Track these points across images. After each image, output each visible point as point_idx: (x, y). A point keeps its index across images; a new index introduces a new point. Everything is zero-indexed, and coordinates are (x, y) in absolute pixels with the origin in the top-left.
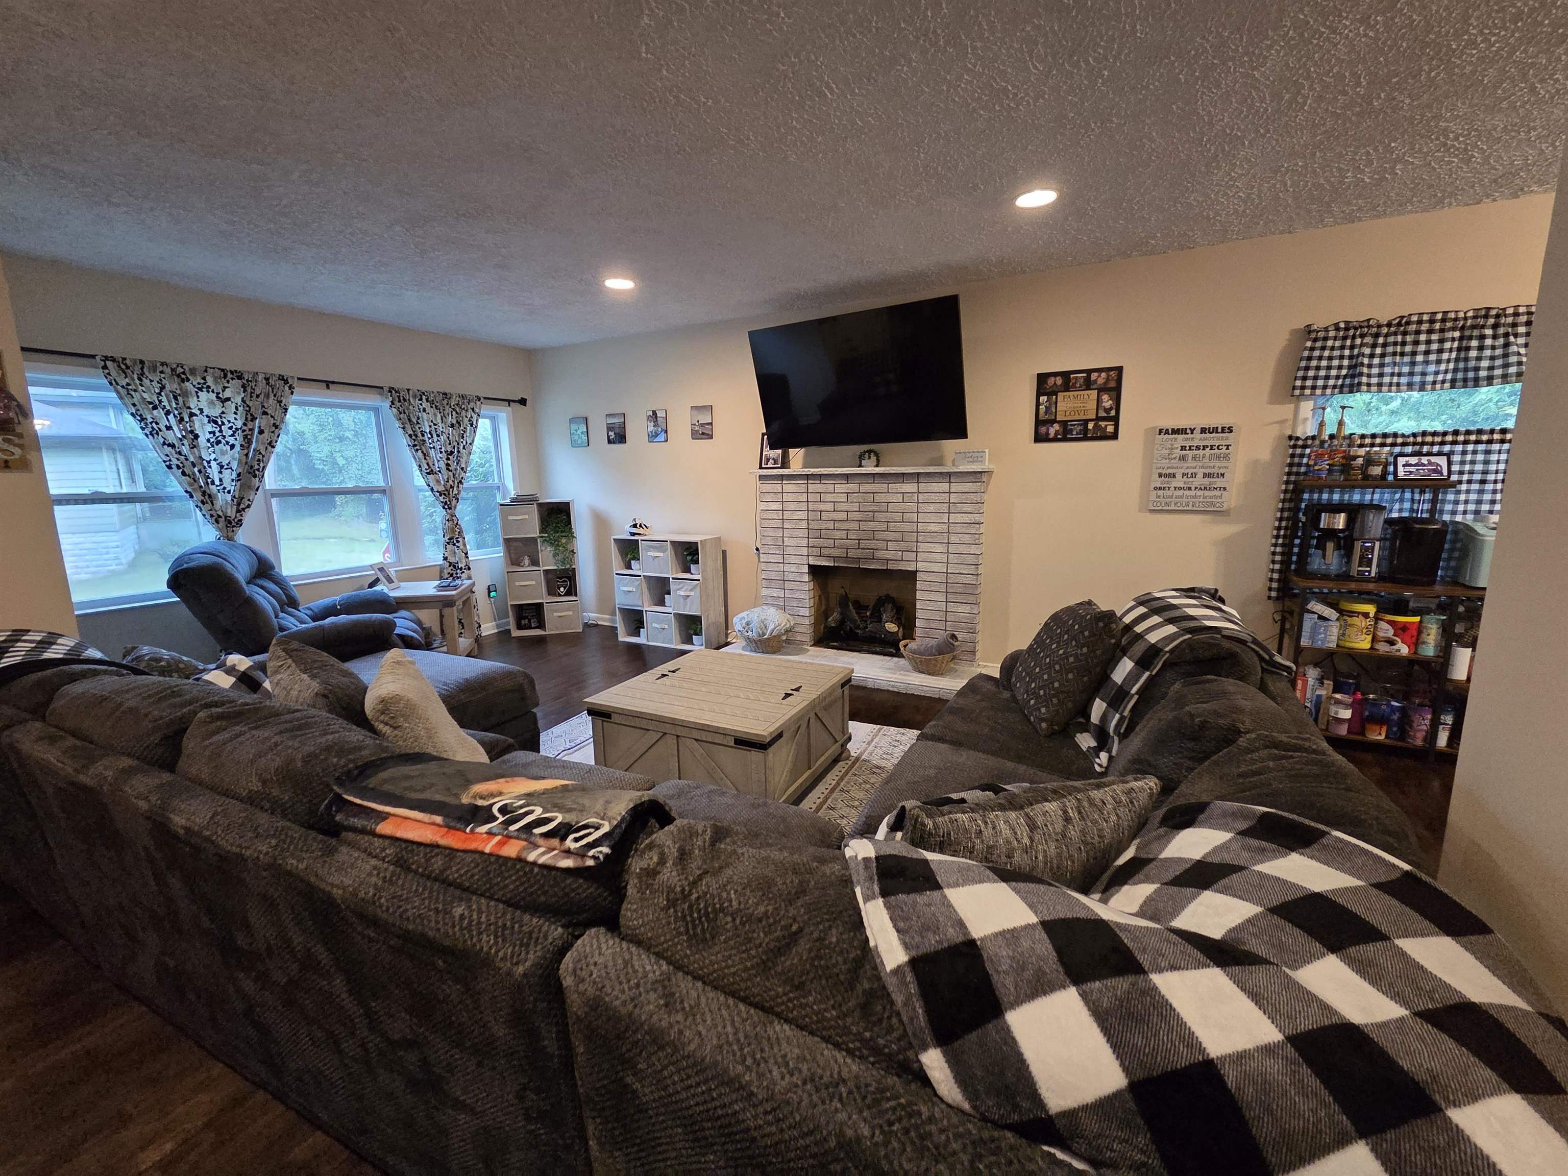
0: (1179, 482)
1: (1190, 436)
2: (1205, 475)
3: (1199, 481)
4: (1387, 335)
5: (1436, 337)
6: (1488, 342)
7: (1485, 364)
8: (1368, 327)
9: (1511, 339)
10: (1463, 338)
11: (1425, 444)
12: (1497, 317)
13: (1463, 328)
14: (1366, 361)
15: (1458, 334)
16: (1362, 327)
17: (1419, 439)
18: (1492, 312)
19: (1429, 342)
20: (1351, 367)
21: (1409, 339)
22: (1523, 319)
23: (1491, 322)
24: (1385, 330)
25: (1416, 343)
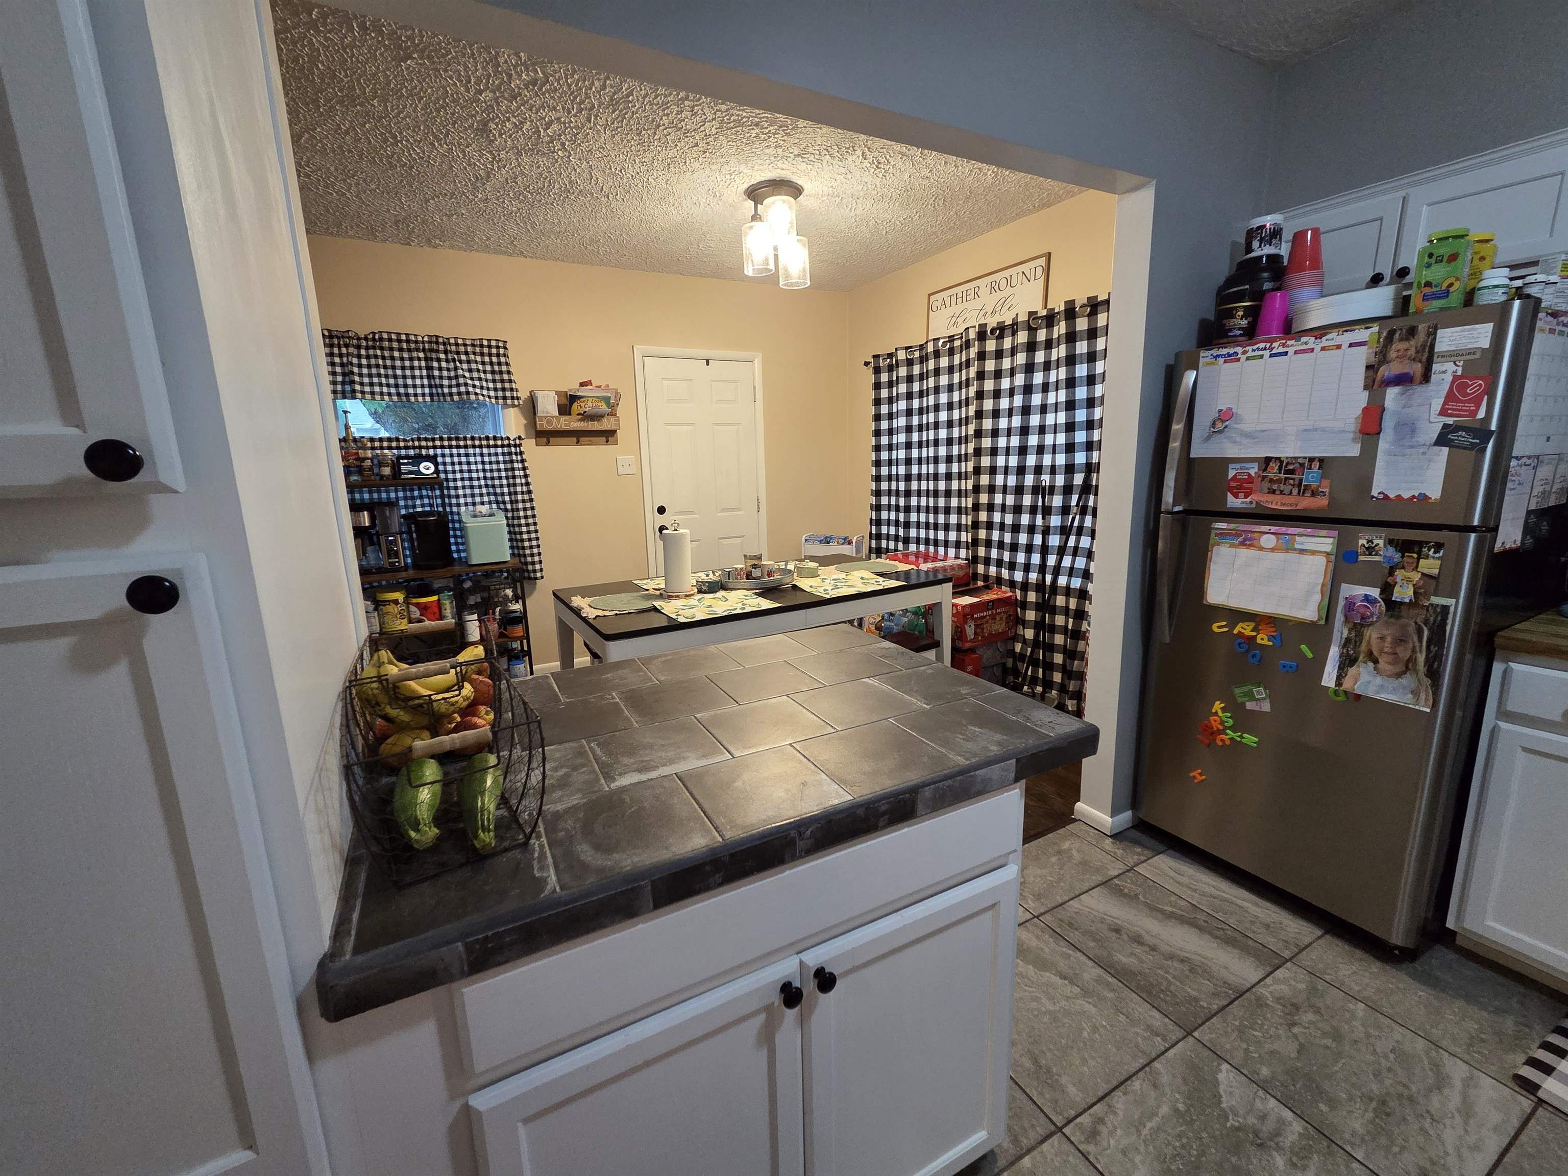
4: (367, 348)
5: (406, 355)
6: (444, 364)
7: (446, 382)
8: (349, 337)
9: (458, 364)
10: (426, 359)
11: (420, 447)
12: (444, 344)
13: (424, 350)
14: (356, 370)
15: (421, 355)
16: (343, 337)
17: (416, 443)
18: (441, 340)
19: (402, 359)
20: (344, 374)
21: (386, 354)
22: (462, 349)
23: (441, 347)
24: (364, 343)
25: (393, 358)
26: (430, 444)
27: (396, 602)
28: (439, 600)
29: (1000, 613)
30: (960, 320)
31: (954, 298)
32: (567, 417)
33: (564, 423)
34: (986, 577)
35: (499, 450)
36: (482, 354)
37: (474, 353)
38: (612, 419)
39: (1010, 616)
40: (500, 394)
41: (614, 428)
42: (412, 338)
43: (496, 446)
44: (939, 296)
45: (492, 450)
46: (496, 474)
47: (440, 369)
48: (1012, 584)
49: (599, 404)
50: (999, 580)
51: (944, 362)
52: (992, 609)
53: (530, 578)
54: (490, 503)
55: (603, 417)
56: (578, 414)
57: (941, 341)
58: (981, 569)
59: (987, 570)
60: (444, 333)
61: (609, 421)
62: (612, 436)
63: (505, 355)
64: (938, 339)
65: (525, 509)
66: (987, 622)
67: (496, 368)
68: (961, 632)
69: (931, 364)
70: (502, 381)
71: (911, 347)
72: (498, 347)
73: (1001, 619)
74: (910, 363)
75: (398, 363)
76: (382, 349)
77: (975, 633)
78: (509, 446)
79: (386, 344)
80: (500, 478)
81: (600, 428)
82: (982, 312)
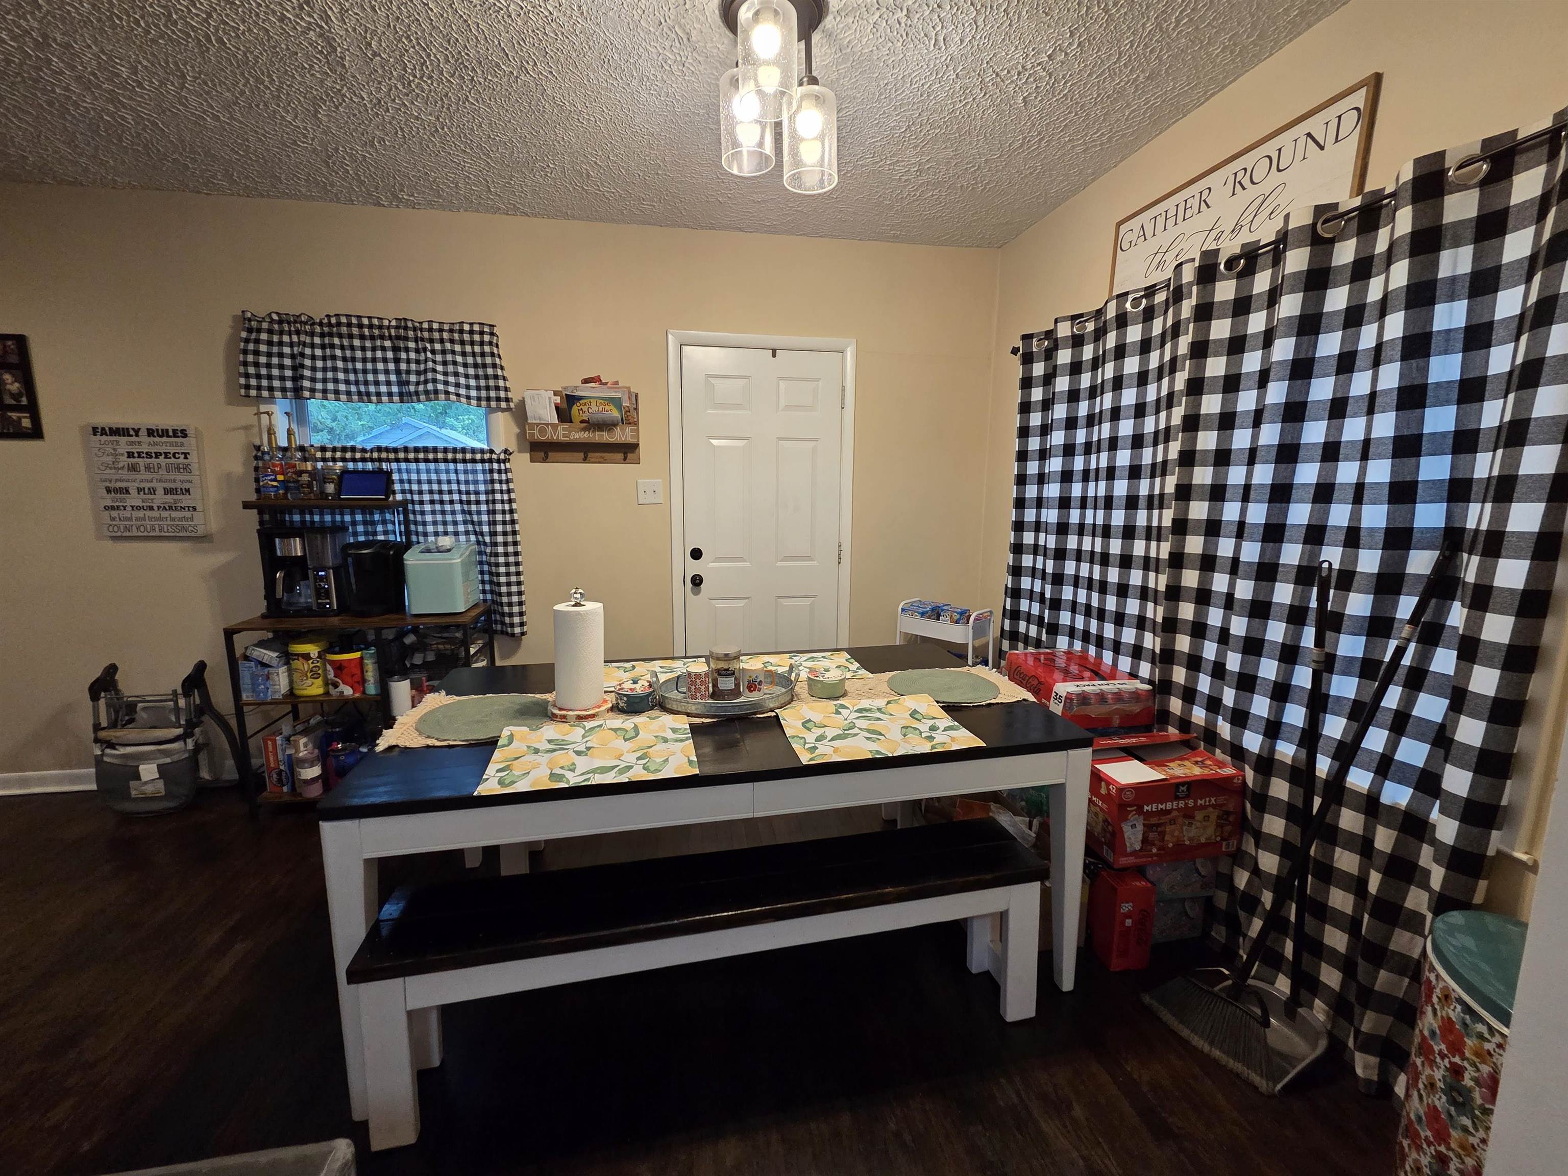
0: (134, 499)
1: (134, 439)
2: (167, 491)
3: (160, 498)
4: (322, 335)
5: (368, 344)
6: (413, 355)
7: (413, 378)
8: (301, 322)
9: (429, 355)
10: (396, 349)
11: (380, 460)
12: (415, 329)
13: (390, 337)
14: (308, 362)
15: (388, 344)
16: (295, 322)
17: (375, 455)
18: (410, 324)
19: (363, 349)
20: (294, 368)
21: (346, 342)
22: (436, 335)
23: (411, 334)
24: (318, 329)
25: (352, 348)
26: (392, 456)
27: (307, 657)
28: (362, 658)
29: (1203, 807)
30: (1170, 257)
31: (1161, 221)
32: (566, 426)
33: (562, 434)
34: (1185, 724)
35: (479, 466)
36: (462, 343)
37: (452, 341)
38: (628, 429)
39: (1228, 813)
40: (483, 393)
41: (630, 440)
42: (376, 322)
43: (474, 461)
44: (1135, 223)
45: (469, 466)
46: (473, 497)
47: (408, 361)
48: (1237, 752)
49: (607, 408)
50: (1210, 736)
51: (1134, 334)
52: (1188, 797)
53: (507, 634)
54: (467, 533)
55: (615, 425)
56: (582, 422)
57: (1130, 297)
58: (1176, 705)
59: (1187, 711)
60: (418, 314)
61: (623, 431)
62: (633, 452)
63: (490, 343)
64: (1127, 294)
65: (505, 544)
66: (1173, 821)
67: (479, 360)
68: (1113, 834)
69: (1111, 340)
70: (486, 377)
71: (1081, 316)
72: (482, 333)
73: (1207, 818)
74: (1077, 342)
75: (359, 354)
76: (340, 336)
77: (1145, 841)
78: (490, 461)
79: (344, 330)
80: (478, 502)
81: (612, 440)
82: (1213, 234)
